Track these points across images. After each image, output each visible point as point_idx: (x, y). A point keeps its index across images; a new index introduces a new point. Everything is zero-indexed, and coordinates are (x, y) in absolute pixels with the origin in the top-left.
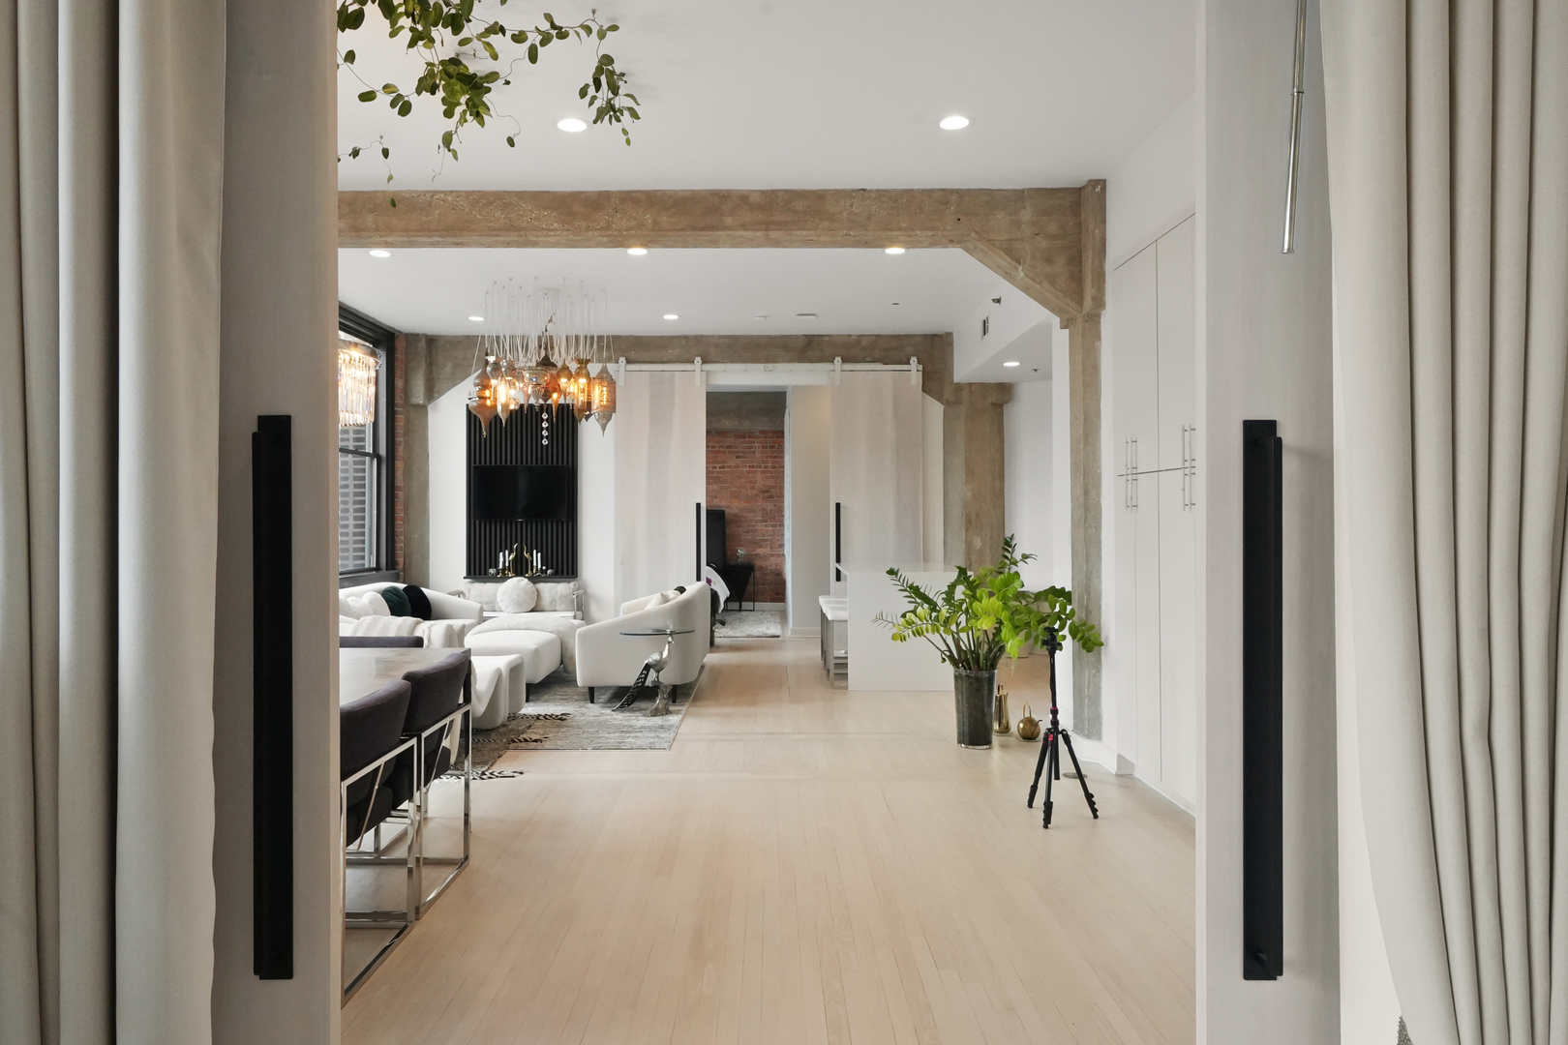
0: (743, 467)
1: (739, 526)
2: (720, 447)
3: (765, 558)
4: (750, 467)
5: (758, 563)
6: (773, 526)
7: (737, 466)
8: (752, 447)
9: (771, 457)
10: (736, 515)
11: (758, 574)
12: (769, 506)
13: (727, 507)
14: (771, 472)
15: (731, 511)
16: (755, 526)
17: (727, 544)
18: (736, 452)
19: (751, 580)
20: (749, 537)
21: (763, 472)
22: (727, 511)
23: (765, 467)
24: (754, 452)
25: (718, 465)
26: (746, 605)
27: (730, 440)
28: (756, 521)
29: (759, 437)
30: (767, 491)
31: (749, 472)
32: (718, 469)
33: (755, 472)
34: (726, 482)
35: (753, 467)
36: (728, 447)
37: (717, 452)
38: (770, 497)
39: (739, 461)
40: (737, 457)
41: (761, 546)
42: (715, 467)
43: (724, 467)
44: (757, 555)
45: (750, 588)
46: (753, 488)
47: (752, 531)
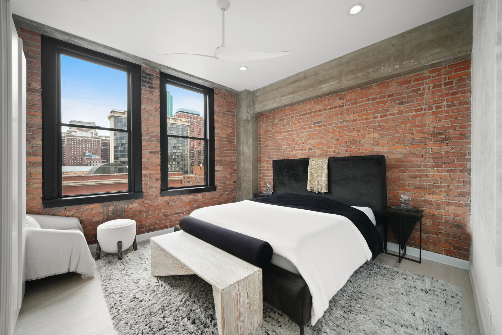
0: (407, 112)
1: (404, 171)
2: (381, 97)
3: (438, 206)
4: (416, 111)
5: (427, 210)
6: (449, 171)
7: (400, 113)
8: (419, 89)
9: (447, 95)
10: (399, 161)
11: (427, 222)
12: (444, 149)
13: (387, 152)
14: (447, 112)
15: (394, 157)
16: (424, 171)
17: (389, 187)
18: (398, 99)
19: (418, 226)
20: (417, 181)
21: (434, 113)
22: (389, 158)
23: (437, 108)
24: (422, 95)
25: (378, 115)
26: (412, 252)
27: (393, 88)
28: (425, 166)
29: (429, 77)
30: (440, 134)
31: (414, 117)
32: (379, 119)
33: (424, 115)
34: (388, 129)
35: (421, 109)
36: (389, 96)
37: (378, 103)
38: (446, 139)
39: (402, 107)
40: (400, 104)
41: (433, 193)
42: (376, 117)
43: (385, 116)
44: (425, 201)
45: (416, 234)
46: (420, 132)
47: (420, 176)
